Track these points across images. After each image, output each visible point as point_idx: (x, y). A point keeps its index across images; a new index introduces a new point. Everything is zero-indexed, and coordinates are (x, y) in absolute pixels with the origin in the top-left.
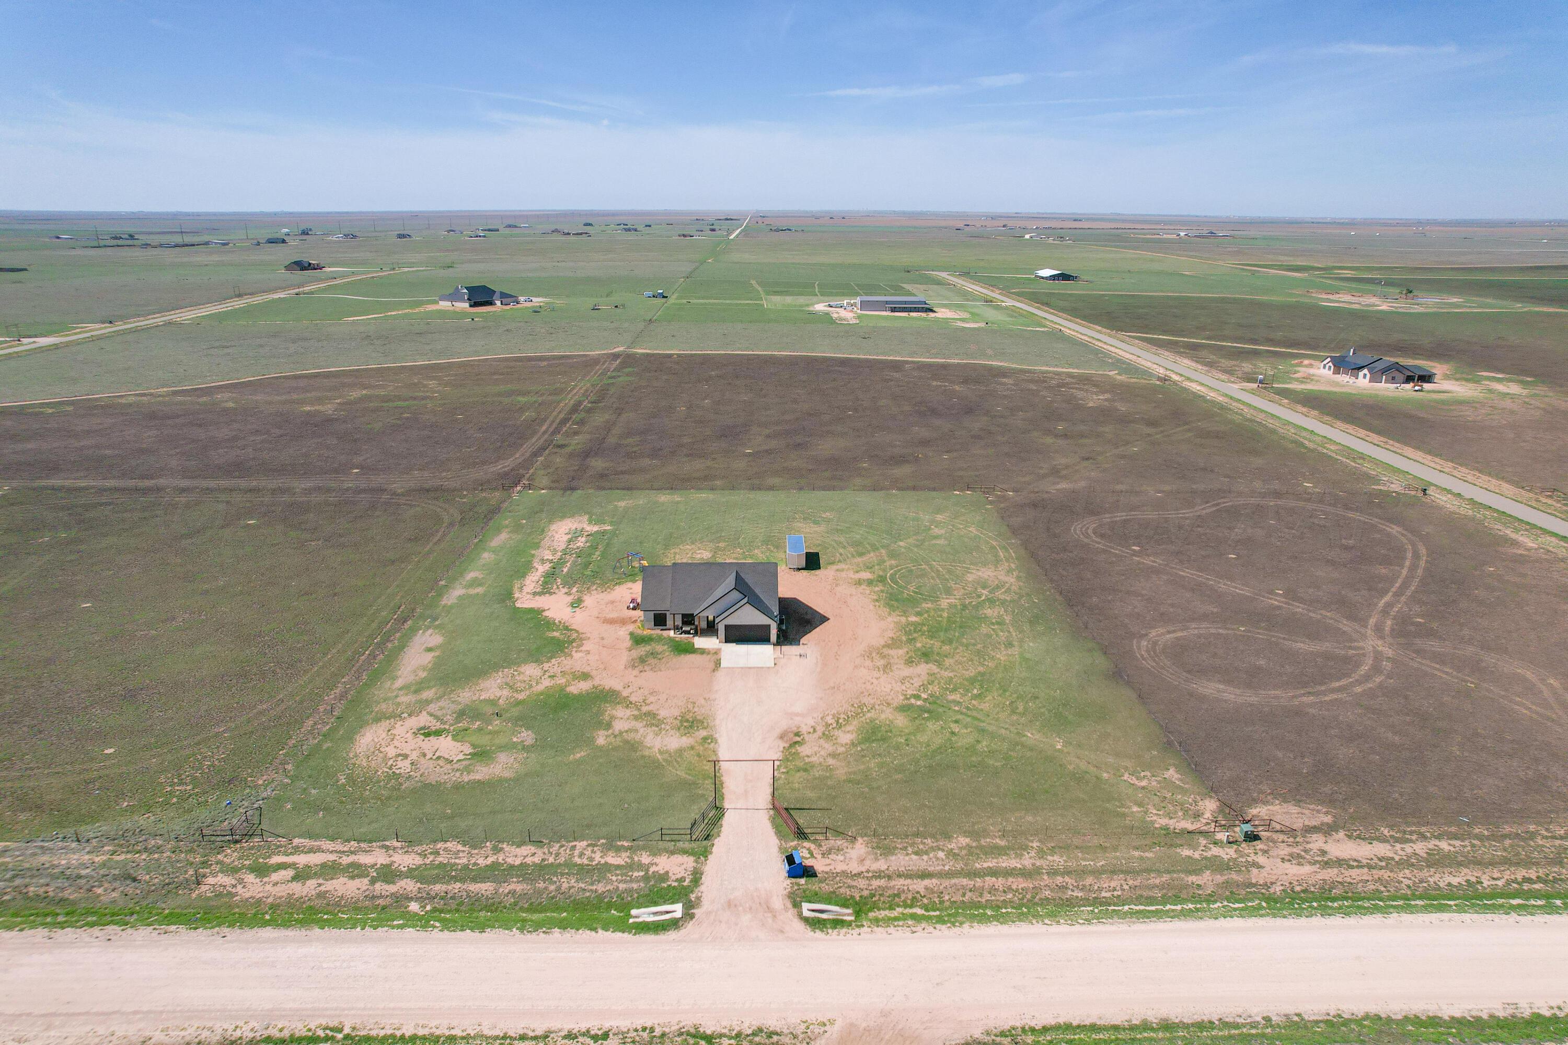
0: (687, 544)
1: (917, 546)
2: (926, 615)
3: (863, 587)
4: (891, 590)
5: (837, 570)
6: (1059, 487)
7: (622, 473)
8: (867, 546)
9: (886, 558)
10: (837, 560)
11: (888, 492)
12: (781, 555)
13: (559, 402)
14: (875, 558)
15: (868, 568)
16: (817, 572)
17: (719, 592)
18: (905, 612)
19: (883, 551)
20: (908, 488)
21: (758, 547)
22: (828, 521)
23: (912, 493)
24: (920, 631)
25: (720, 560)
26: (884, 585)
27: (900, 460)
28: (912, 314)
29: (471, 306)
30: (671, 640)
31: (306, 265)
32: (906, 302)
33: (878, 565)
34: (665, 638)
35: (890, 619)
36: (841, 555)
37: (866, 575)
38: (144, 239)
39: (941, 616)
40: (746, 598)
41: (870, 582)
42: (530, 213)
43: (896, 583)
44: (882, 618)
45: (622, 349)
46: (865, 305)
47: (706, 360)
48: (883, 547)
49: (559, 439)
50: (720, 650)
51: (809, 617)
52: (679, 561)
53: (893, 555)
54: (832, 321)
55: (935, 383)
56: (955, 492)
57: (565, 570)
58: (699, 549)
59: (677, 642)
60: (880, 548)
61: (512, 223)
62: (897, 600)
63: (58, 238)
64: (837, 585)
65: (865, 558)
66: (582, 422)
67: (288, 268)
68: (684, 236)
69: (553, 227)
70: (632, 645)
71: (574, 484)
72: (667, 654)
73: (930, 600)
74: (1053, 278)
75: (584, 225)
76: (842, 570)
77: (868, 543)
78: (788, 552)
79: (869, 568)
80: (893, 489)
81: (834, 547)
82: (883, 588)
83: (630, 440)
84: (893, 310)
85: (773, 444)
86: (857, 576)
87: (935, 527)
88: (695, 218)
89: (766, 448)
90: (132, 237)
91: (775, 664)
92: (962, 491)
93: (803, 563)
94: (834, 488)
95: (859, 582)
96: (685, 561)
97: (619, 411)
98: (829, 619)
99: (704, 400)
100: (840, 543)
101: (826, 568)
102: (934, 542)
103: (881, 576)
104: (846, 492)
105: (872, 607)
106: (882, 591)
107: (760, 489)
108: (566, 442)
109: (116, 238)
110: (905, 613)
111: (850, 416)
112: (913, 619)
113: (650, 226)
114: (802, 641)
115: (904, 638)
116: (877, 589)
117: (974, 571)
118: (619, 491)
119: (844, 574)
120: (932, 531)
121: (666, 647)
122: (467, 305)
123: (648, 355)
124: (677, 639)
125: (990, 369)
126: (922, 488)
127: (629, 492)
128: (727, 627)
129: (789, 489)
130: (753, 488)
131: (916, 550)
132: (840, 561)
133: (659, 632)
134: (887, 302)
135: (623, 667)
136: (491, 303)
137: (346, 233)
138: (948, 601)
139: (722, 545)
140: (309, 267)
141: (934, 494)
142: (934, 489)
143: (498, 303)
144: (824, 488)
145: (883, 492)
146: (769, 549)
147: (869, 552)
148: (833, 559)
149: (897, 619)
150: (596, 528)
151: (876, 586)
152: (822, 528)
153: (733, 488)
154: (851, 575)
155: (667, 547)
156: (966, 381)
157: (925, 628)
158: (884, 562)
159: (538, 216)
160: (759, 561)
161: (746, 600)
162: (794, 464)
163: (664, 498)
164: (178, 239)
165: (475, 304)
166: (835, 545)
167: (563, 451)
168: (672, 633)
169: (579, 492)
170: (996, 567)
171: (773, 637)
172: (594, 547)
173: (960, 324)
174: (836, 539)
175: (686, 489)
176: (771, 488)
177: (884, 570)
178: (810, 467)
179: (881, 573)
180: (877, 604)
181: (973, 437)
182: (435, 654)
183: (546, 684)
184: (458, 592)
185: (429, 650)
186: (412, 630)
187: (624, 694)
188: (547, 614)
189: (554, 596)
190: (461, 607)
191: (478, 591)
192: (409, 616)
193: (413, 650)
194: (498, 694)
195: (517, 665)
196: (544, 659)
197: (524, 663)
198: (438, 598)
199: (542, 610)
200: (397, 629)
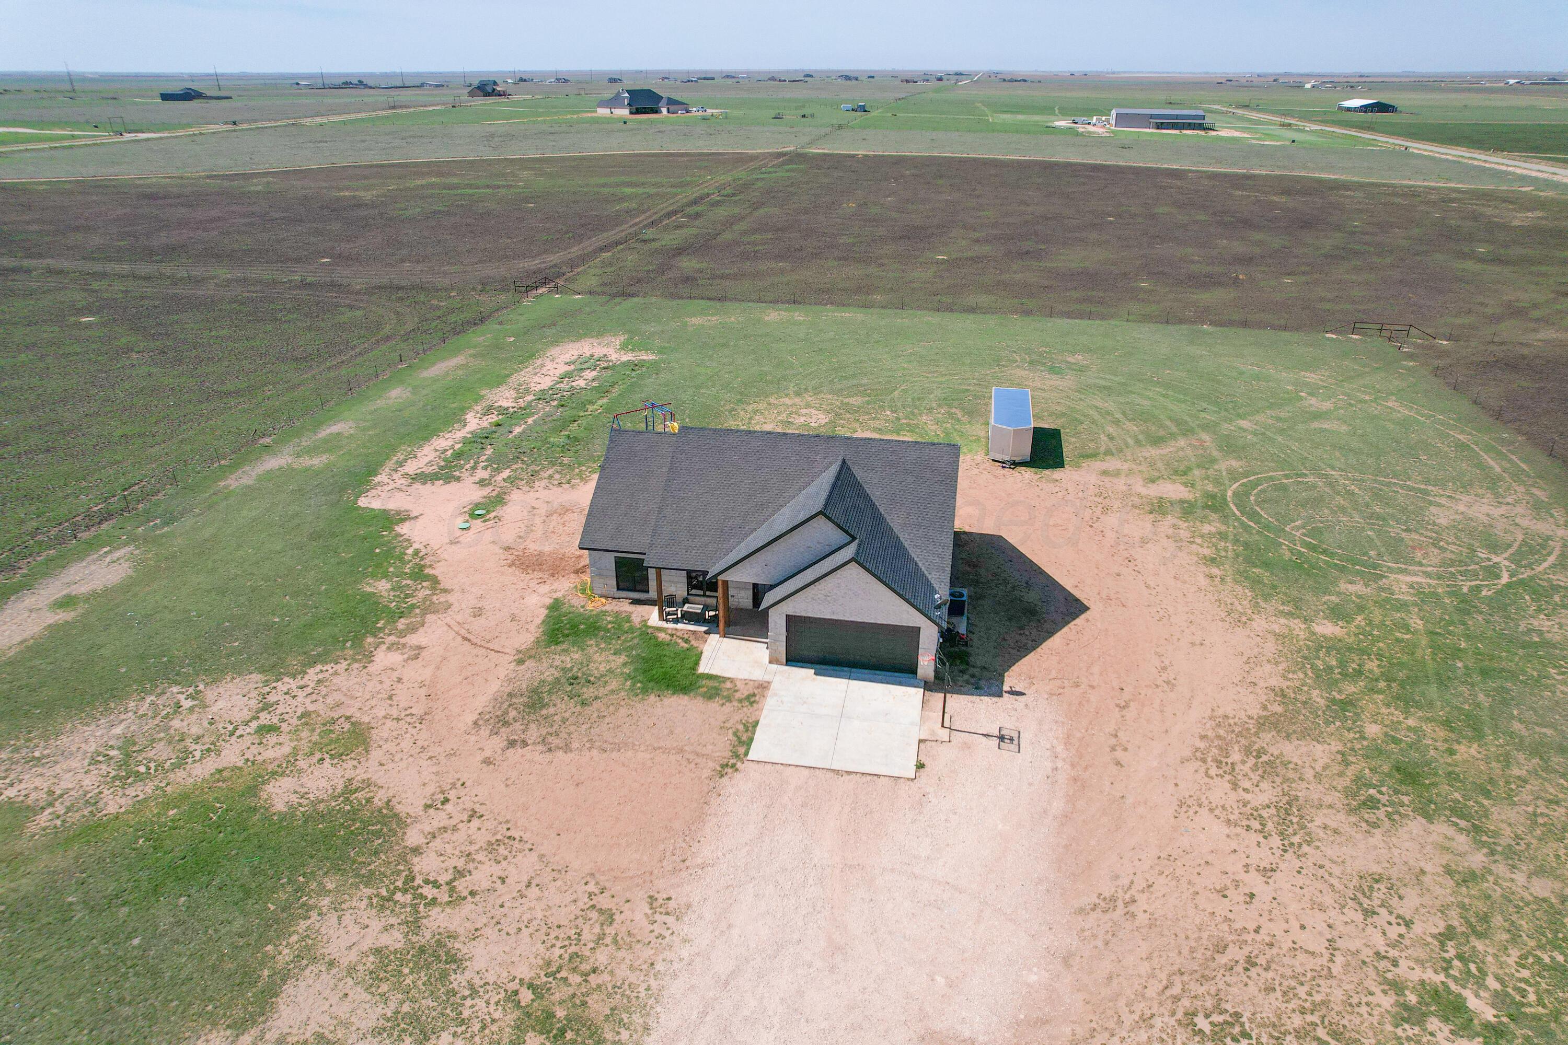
0: (787, 395)
1: (1281, 431)
2: (1359, 620)
3: (1170, 520)
4: (1245, 537)
5: (1105, 473)
6: (1541, 335)
7: (722, 277)
8: (1168, 423)
9: (1215, 454)
10: (1102, 449)
11: (1191, 327)
12: (977, 430)
13: (676, 194)
14: (1189, 452)
15: (1176, 472)
16: (1057, 474)
17: (782, 520)
18: (1297, 603)
19: (1205, 437)
20: (1230, 323)
21: (930, 410)
22: (1081, 370)
23: (1241, 332)
24: (1359, 673)
25: (841, 432)
26: (1225, 519)
27: (1208, 282)
28: (1184, 132)
29: (631, 113)
30: (647, 634)
31: (490, 91)
32: (1177, 117)
33: (1198, 466)
34: (632, 630)
35: (1260, 624)
36: (1111, 438)
37: (1174, 490)
39: (1406, 628)
40: (853, 548)
41: (1187, 509)
43: (1253, 515)
44: (1241, 622)
45: (792, 149)
47: (899, 161)
48: (1205, 427)
49: (650, 233)
50: (764, 686)
51: (1031, 597)
52: (757, 428)
53: (1230, 446)
54: (1078, 134)
55: (1238, 193)
56: (1328, 335)
57: (518, 430)
58: (808, 406)
59: (659, 644)
60: (1197, 430)
62: (1266, 565)
64: (1106, 510)
65: (1167, 450)
66: (697, 216)
67: (471, 94)
68: (908, 82)
70: (537, 642)
71: (633, 289)
72: (614, 685)
73: (1358, 573)
74: (1365, 109)
76: (1117, 474)
77: (1170, 418)
78: (992, 422)
79: (1180, 472)
80: (1203, 323)
81: (1094, 422)
82: (1223, 528)
83: (756, 237)
84: (1159, 126)
85: (985, 249)
86: (1153, 491)
87: (1309, 394)
89: (970, 254)
91: (920, 766)
92: (1340, 333)
93: (1025, 450)
94: (1090, 316)
95: (1159, 508)
96: (768, 428)
97: (756, 206)
98: (1087, 609)
99: (887, 197)
100: (1108, 413)
101: (1079, 467)
102: (1315, 425)
103: (1213, 497)
104: (1113, 322)
105: (1203, 581)
106: (1222, 536)
107: (951, 310)
108: (658, 237)
110: (1296, 609)
111: (1111, 222)
112: (1327, 628)
113: (873, 77)
114: (1011, 680)
115: (1318, 697)
116: (1206, 528)
117: (1443, 501)
118: (702, 302)
119: (1120, 484)
120: (1305, 403)
121: (622, 659)
122: (625, 112)
123: (825, 154)
124: (662, 636)
125: (1320, 181)
126: (1262, 325)
127: (718, 304)
128: (792, 621)
129: (1005, 313)
130: (939, 308)
131: (1280, 439)
132: (1108, 452)
133: (625, 607)
135: (470, 718)
136: (656, 111)
138: (1409, 579)
139: (856, 401)
140: (492, 93)
141: (1286, 335)
142: (1285, 328)
143: (664, 111)
144: (1069, 315)
145: (1184, 327)
146: (951, 416)
147: (1173, 436)
148: (1092, 445)
149: (1279, 625)
150: (626, 357)
151: (1204, 520)
152: (1067, 382)
153: (903, 306)
154: (1139, 487)
155: (743, 398)
156: (1288, 192)
157: (1372, 665)
158: (1213, 461)
160: (926, 439)
161: (849, 552)
162: (1018, 277)
163: (773, 316)
165: (638, 111)
166: (1097, 417)
167: (646, 247)
168: (653, 616)
169: (636, 300)
170: (1497, 495)
171: (926, 663)
172: (603, 391)
173: (1253, 141)
174: (1100, 404)
175: (820, 304)
176: (973, 310)
177: (1217, 482)
178: (1046, 283)
179: (1210, 488)
180: (1215, 571)
181: (1326, 256)
182: (63, 616)
183: (231, 755)
184: (273, 463)
185: (66, 602)
186: (92, 546)
187: (413, 837)
188: (404, 529)
189: (454, 486)
190: (248, 493)
191: (317, 462)
192: (126, 509)
193: (30, 600)
194: (67, 782)
195: (216, 674)
196: (294, 662)
197: (239, 670)
198: (224, 472)
199: (403, 517)
200: (60, 541)
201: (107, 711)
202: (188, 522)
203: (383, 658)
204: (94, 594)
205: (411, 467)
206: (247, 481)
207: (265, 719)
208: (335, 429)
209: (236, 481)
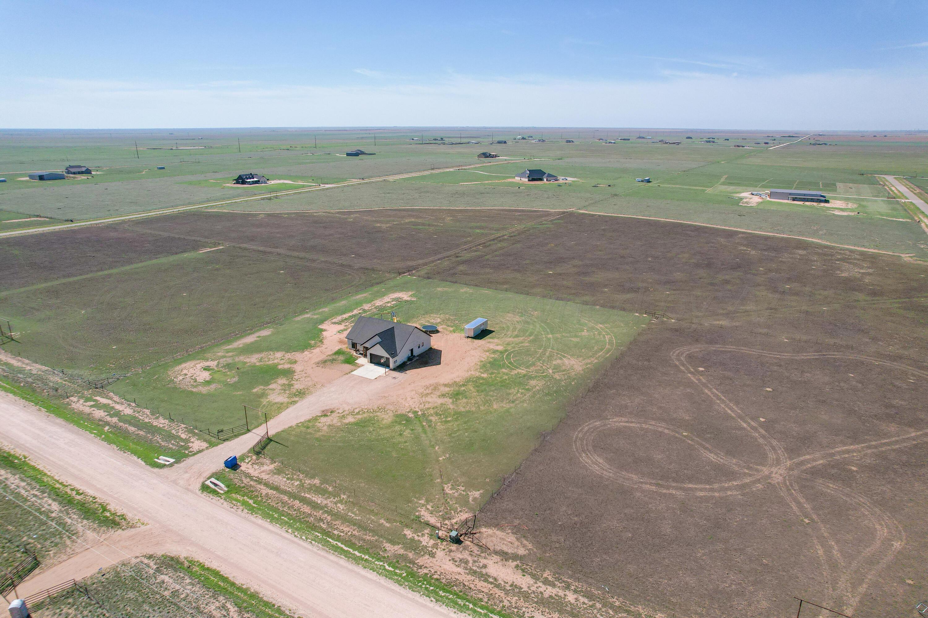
0: (437, 314)
2: (494, 375)
7: (466, 274)
11: (593, 307)
13: (493, 234)
18: (486, 371)
20: (609, 307)
23: (607, 310)
28: (806, 203)
29: (529, 181)
30: (351, 355)
31: (488, 155)
32: (805, 195)
34: (349, 354)
38: (447, 141)
39: (501, 377)
42: (665, 130)
45: (573, 210)
46: (771, 195)
47: (611, 220)
49: (463, 253)
50: (363, 365)
51: (431, 361)
59: (352, 357)
61: (641, 136)
63: (413, 139)
64: (474, 349)
66: (488, 246)
67: (479, 156)
68: (738, 146)
69: (661, 139)
70: (332, 354)
71: (434, 276)
72: (341, 361)
75: (687, 138)
80: (599, 306)
83: (496, 258)
84: (794, 200)
85: (571, 270)
87: (587, 331)
88: (767, 135)
89: (563, 272)
90: (442, 139)
91: (376, 379)
93: (472, 334)
97: (516, 243)
98: (439, 364)
99: (572, 242)
102: (571, 339)
105: (473, 364)
108: (464, 255)
109: (435, 140)
112: (484, 375)
113: (728, 140)
114: (407, 371)
115: (461, 384)
121: (344, 358)
122: (527, 180)
123: (583, 214)
133: (349, 350)
134: (790, 194)
135: (314, 362)
136: (541, 180)
137: (539, 139)
139: (453, 317)
140: (490, 156)
141: (621, 313)
143: (545, 180)
145: (590, 306)
150: (408, 299)
155: (425, 314)
159: (664, 132)
163: (465, 290)
164: (459, 140)
165: (532, 180)
167: (455, 259)
168: (354, 353)
171: (391, 366)
172: (394, 308)
182: (258, 339)
183: (276, 361)
184: (307, 316)
185: (259, 337)
186: (266, 328)
187: (295, 374)
188: (324, 333)
189: (340, 325)
190: (298, 322)
191: (315, 317)
192: (274, 322)
193: (253, 336)
194: (252, 361)
195: (278, 351)
196: (291, 351)
197: (282, 351)
198: (296, 316)
199: (325, 330)
200: (261, 326)
201: (260, 353)
202: (284, 326)
203: (306, 353)
204: (262, 336)
205: (333, 321)
206: (299, 319)
207: (283, 358)
208: (323, 310)
209: (299, 318)
